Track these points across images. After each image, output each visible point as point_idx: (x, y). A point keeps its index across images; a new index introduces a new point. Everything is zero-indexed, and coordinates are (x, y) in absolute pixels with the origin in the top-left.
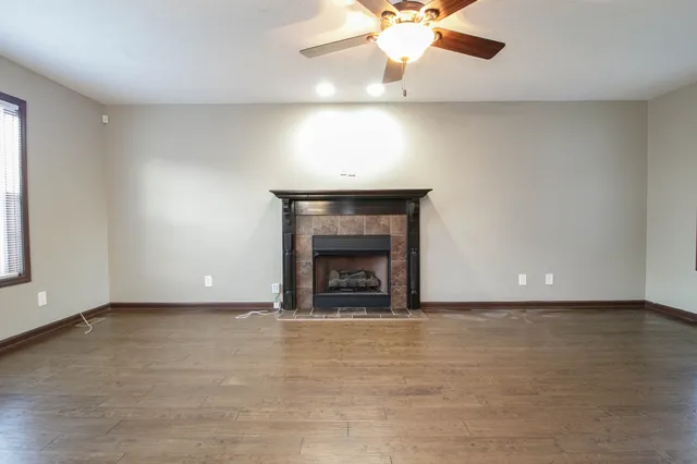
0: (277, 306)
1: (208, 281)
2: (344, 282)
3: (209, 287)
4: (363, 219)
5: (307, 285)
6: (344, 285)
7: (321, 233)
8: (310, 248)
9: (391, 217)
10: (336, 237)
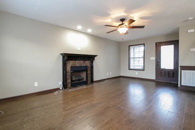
0: (61, 88)
1: (36, 84)
2: (76, 79)
3: (37, 86)
4: (82, 62)
5: (69, 81)
6: (76, 80)
7: (72, 66)
8: (70, 70)
9: (88, 61)
10: (76, 67)
